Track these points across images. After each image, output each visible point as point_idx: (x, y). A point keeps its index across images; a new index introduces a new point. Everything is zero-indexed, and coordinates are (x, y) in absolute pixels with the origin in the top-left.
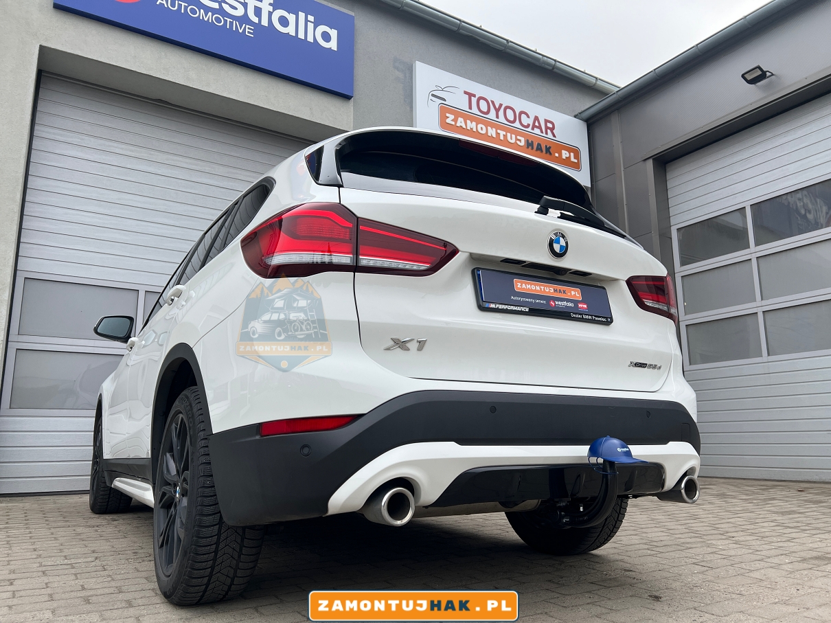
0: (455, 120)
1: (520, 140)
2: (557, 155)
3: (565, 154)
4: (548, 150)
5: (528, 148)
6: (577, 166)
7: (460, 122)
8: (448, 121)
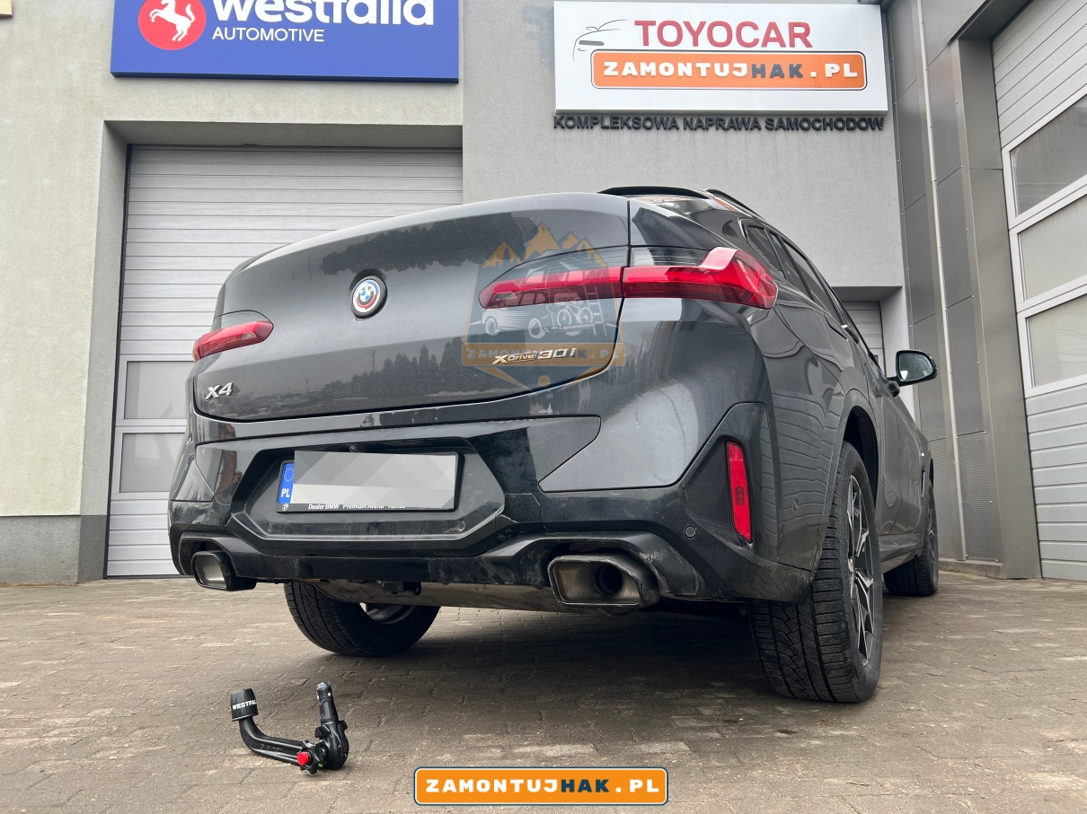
0: (620, 68)
1: (739, 69)
2: (813, 74)
3: (831, 69)
4: (795, 71)
5: (754, 76)
6: (859, 83)
7: (629, 68)
8: (607, 72)
